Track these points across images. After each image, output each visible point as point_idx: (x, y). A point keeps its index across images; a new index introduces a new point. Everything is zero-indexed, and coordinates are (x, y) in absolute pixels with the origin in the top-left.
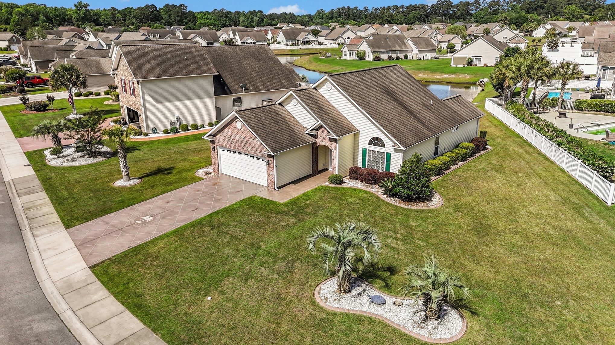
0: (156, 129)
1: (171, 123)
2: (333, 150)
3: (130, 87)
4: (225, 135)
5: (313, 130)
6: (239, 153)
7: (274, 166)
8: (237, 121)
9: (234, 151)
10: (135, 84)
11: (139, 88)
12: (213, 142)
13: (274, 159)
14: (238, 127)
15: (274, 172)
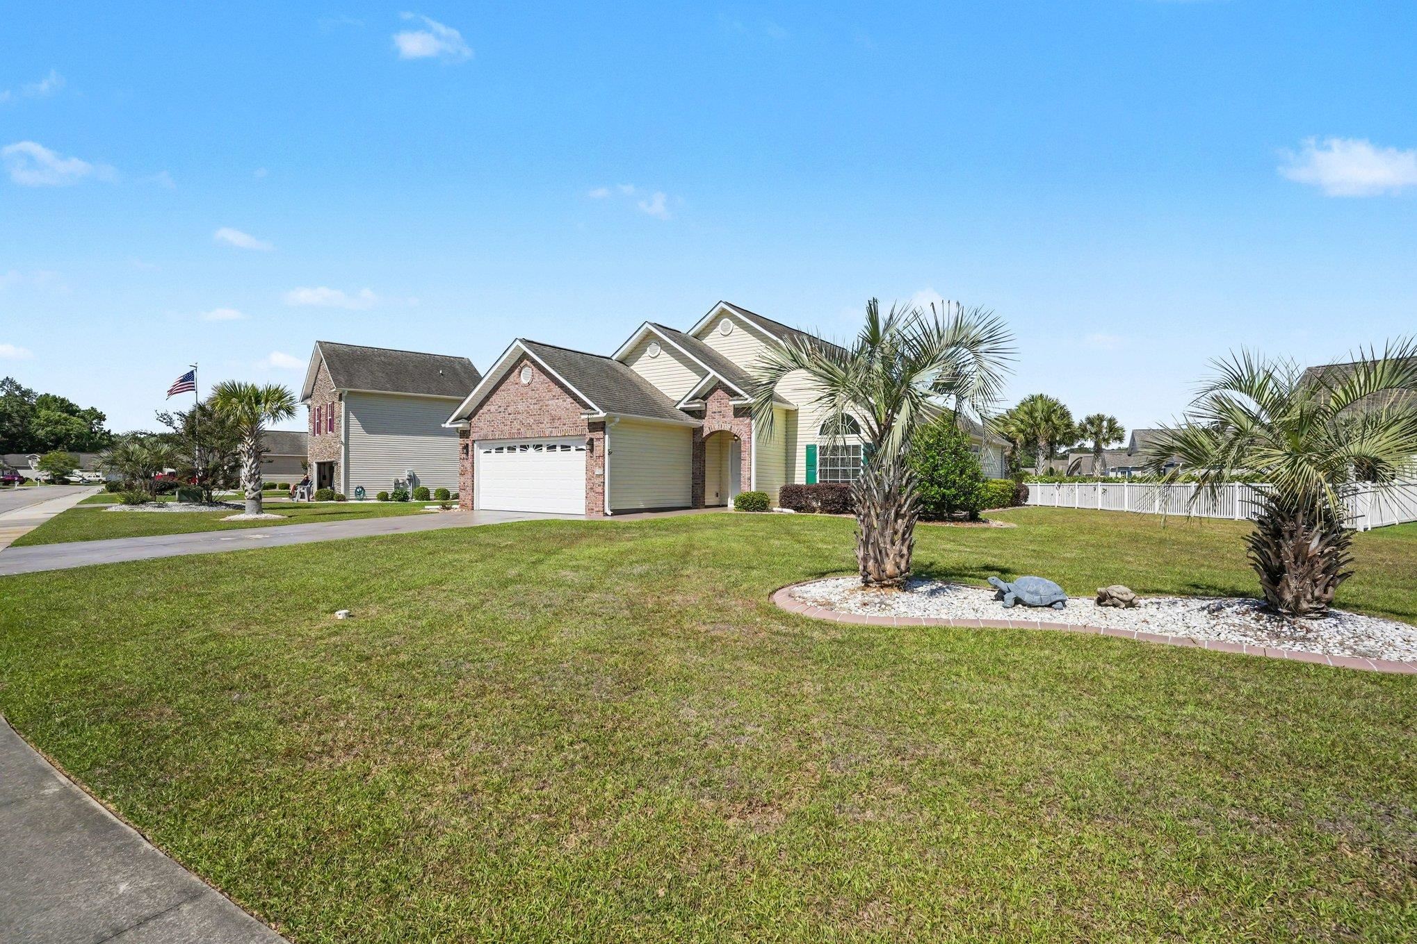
0: (363, 489)
1: (397, 484)
2: (744, 438)
3: (327, 417)
4: (493, 408)
5: (694, 398)
6: (521, 446)
7: (604, 451)
8: (522, 368)
9: (512, 445)
10: (336, 405)
11: (341, 408)
12: (464, 434)
13: (604, 432)
14: (524, 381)
15: (604, 467)
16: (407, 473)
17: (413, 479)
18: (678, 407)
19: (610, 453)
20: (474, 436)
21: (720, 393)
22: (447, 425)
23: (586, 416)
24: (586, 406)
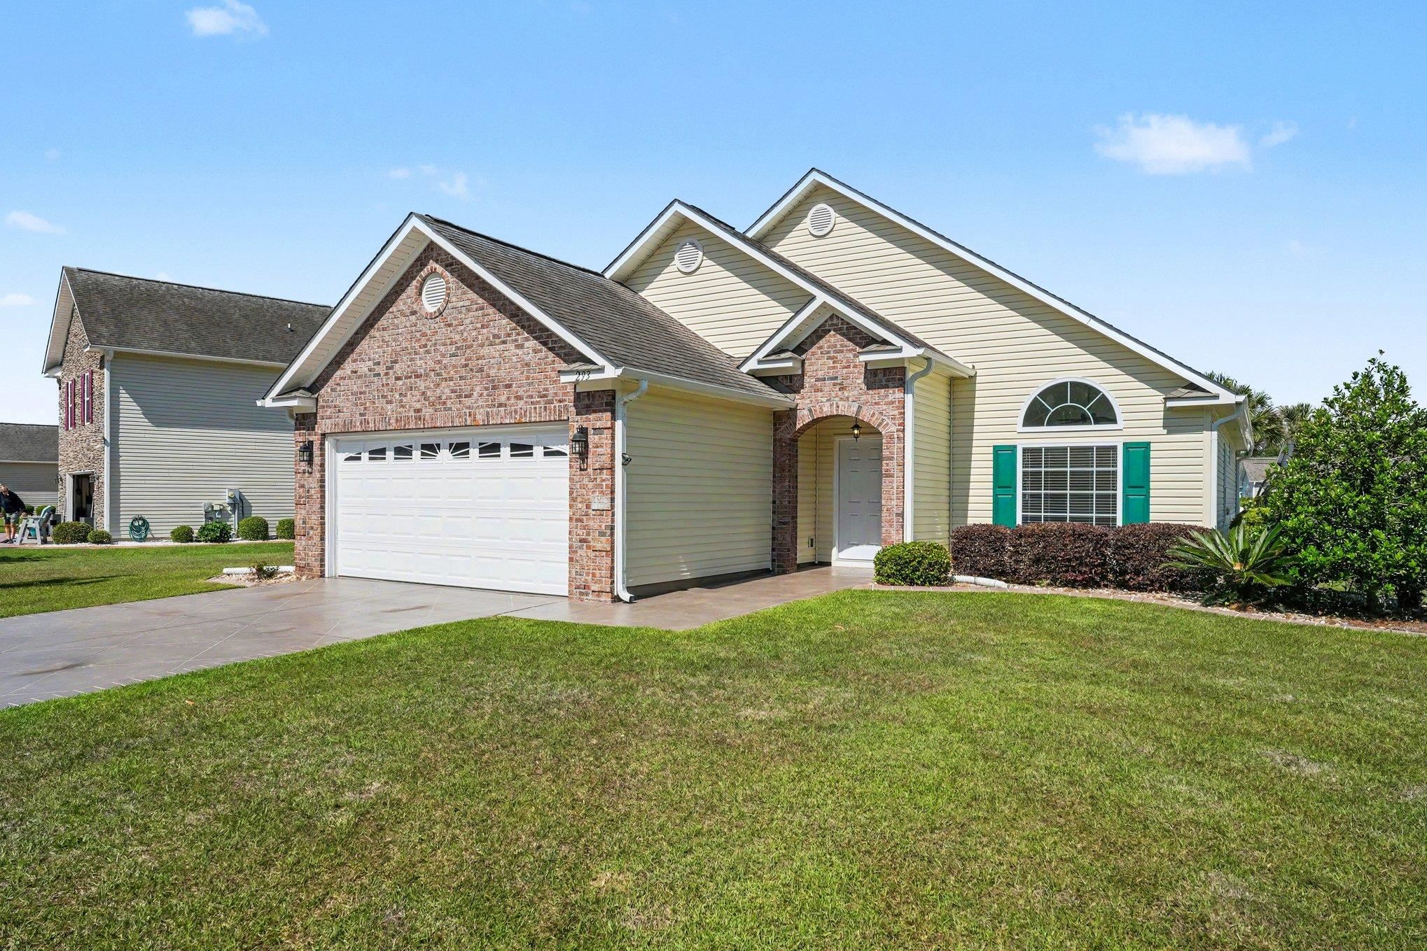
0: (145, 523)
1: (209, 514)
2: (888, 429)
3: (83, 397)
4: (363, 368)
5: (778, 350)
6: (424, 447)
7: (613, 455)
8: (424, 280)
9: (403, 444)
10: (95, 376)
11: (104, 381)
12: (305, 421)
13: (613, 412)
14: (429, 306)
15: (613, 492)
16: (227, 494)
17: (239, 504)
18: (745, 369)
19: (626, 461)
20: (323, 426)
21: (833, 338)
22: (268, 403)
23: (573, 378)
24: (570, 355)
